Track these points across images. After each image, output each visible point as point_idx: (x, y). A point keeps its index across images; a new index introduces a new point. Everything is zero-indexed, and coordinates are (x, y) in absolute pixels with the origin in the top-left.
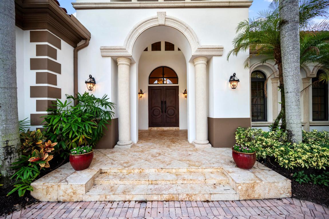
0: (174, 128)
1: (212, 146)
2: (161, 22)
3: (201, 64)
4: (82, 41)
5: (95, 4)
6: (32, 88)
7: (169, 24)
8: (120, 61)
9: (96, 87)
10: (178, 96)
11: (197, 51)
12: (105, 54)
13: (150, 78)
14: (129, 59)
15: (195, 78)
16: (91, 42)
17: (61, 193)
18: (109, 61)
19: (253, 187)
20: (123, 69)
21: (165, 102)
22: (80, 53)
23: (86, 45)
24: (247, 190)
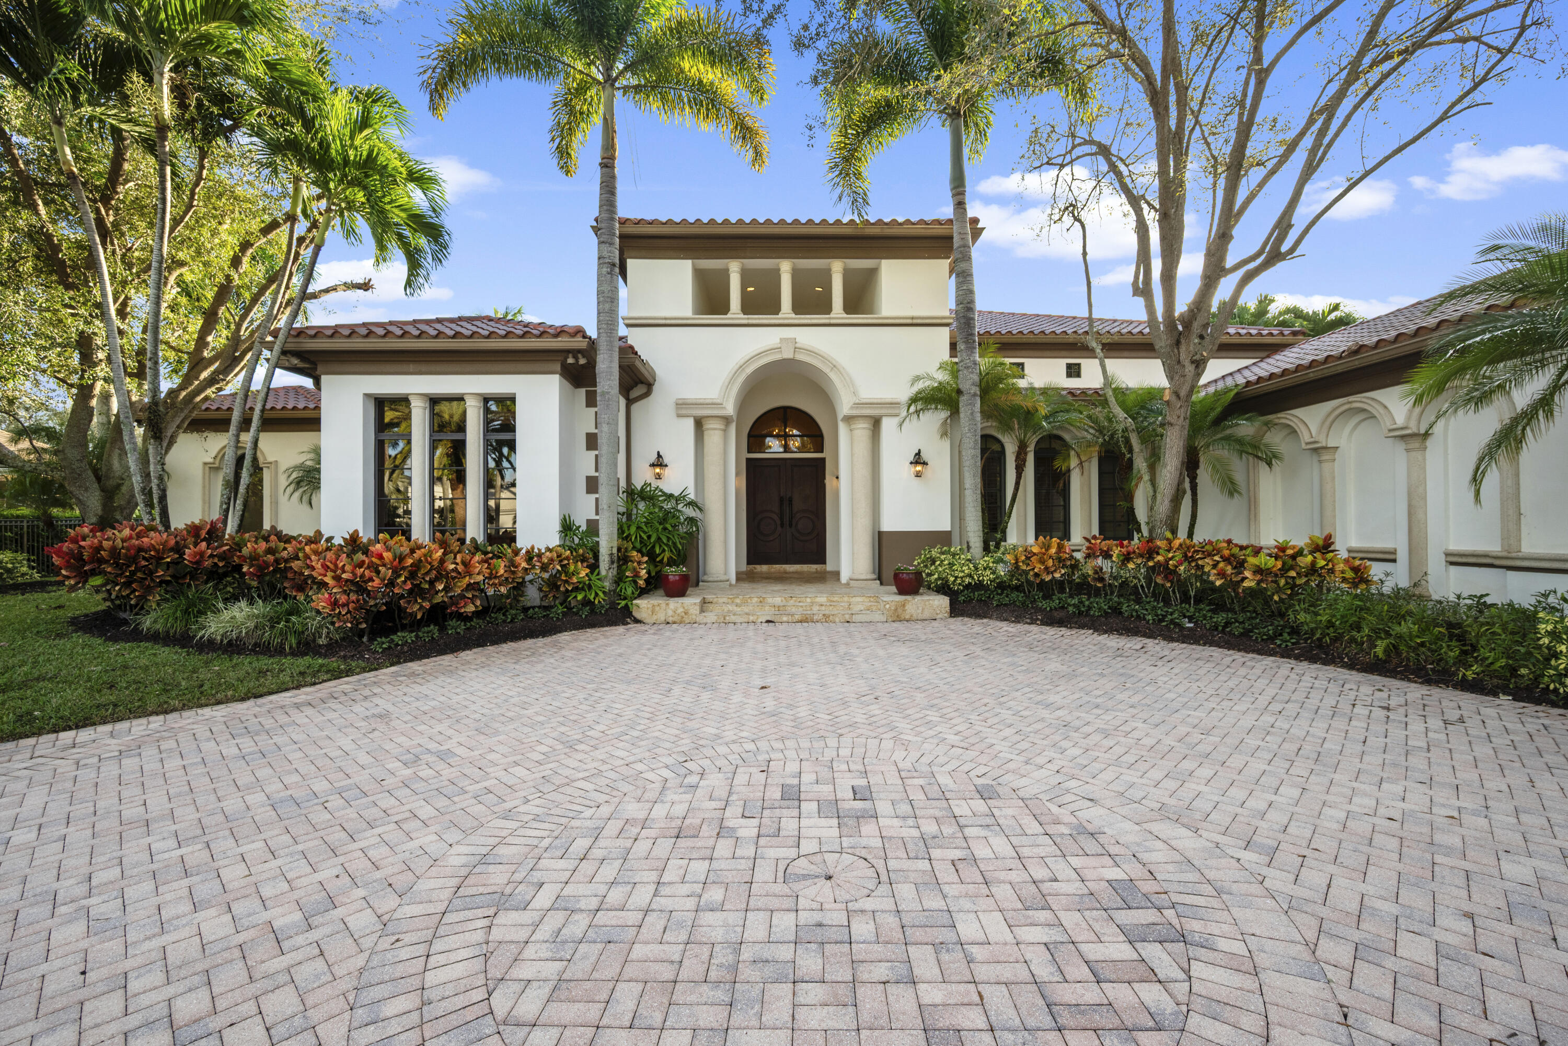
0: (814, 567)
1: (881, 584)
2: (788, 354)
3: (862, 430)
4: (640, 386)
5: (666, 319)
6: (588, 478)
7: (801, 357)
8: (709, 425)
9: (667, 472)
10: (824, 486)
11: (852, 408)
12: (684, 412)
13: (750, 436)
14: (727, 420)
15: (852, 455)
16: (656, 388)
17: (670, 613)
18: (690, 423)
19: (904, 605)
20: (714, 438)
21: (790, 500)
22: (635, 407)
23: (648, 394)
24: (896, 610)
